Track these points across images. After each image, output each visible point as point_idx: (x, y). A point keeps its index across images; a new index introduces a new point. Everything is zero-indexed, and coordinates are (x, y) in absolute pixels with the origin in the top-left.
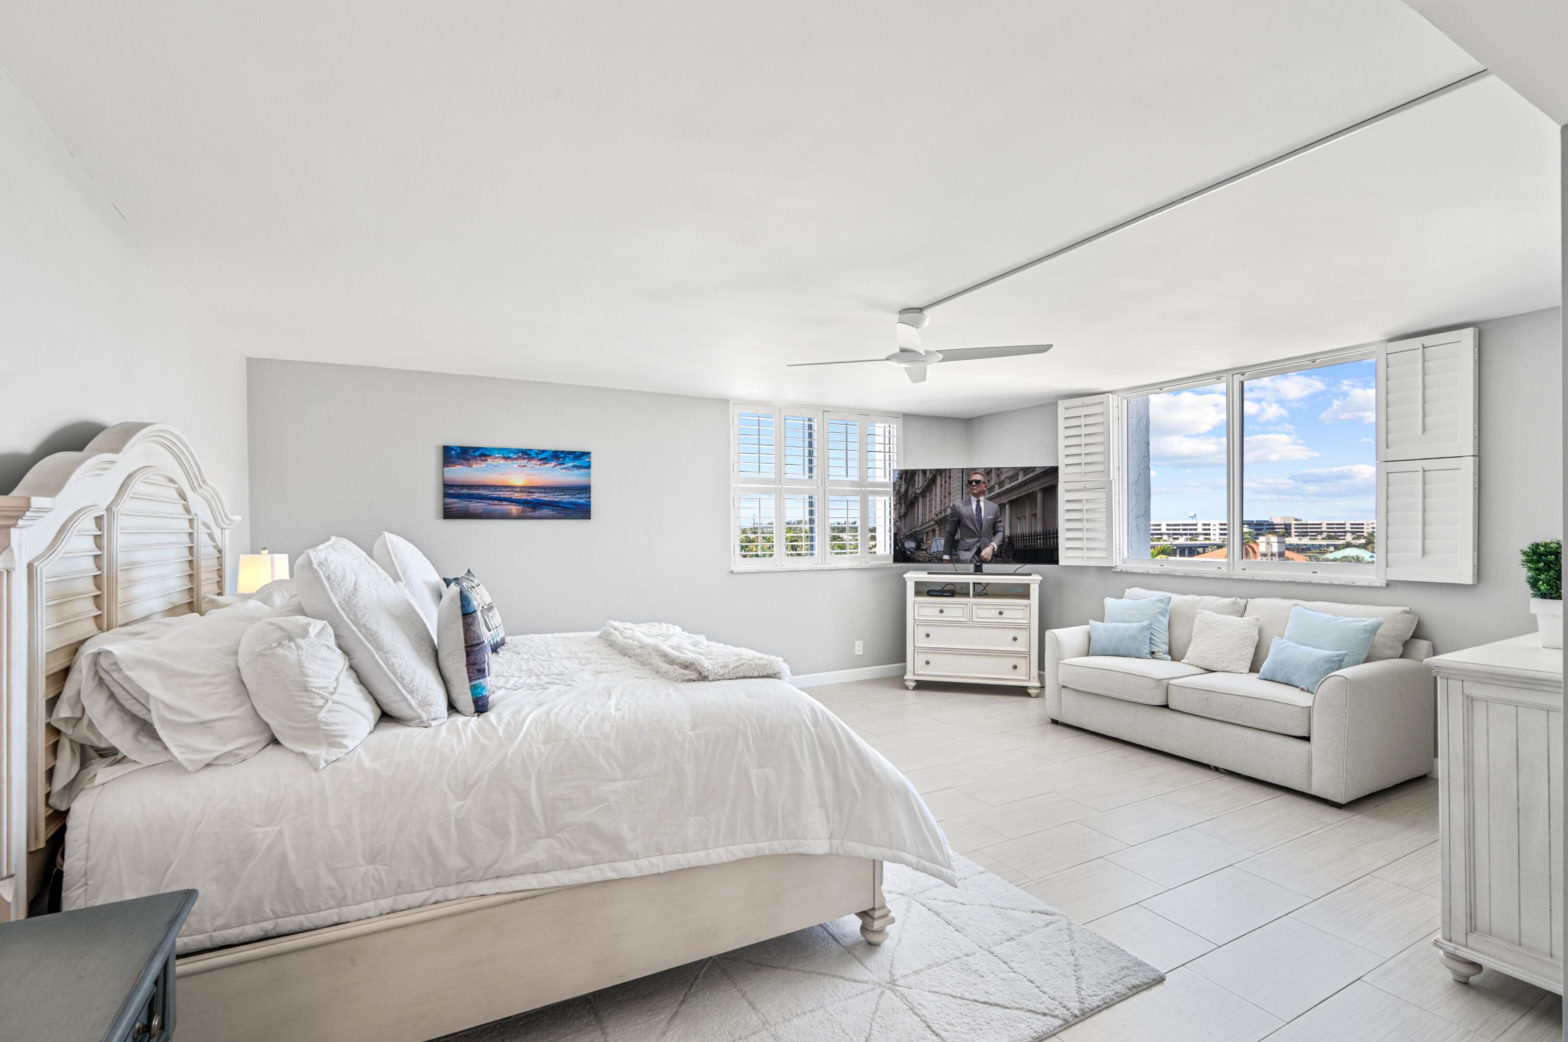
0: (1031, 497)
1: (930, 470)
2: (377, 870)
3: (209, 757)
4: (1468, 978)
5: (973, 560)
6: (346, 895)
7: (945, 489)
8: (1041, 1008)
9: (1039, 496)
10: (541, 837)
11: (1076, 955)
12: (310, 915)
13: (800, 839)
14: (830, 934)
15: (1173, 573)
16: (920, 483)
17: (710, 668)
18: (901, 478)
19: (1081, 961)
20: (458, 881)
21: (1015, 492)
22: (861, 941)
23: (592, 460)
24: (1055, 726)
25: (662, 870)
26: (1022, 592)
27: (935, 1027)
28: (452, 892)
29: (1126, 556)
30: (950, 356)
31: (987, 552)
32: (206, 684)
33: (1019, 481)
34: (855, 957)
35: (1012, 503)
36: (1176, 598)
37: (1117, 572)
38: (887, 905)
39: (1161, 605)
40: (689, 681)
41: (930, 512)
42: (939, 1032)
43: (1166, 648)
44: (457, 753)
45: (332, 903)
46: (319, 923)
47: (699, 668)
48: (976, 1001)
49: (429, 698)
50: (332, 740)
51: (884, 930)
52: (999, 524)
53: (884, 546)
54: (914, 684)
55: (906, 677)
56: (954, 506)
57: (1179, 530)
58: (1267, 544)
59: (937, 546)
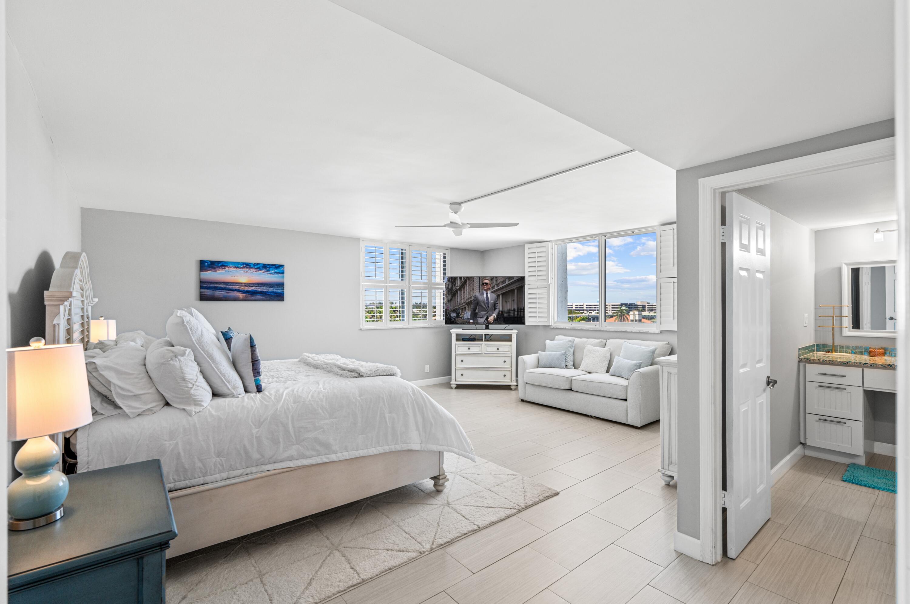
0: (512, 291)
1: (464, 277)
2: (221, 460)
3: (139, 411)
4: (669, 482)
5: (485, 322)
6: (207, 471)
7: (471, 287)
8: (509, 507)
9: (516, 291)
10: (294, 445)
11: (525, 488)
12: (191, 481)
13: (408, 443)
14: (420, 489)
15: (577, 328)
16: (458, 283)
17: (364, 371)
18: (449, 281)
19: (527, 490)
20: (256, 465)
21: (504, 289)
22: (434, 491)
23: (285, 269)
24: (522, 402)
25: (348, 458)
26: (508, 338)
27: (466, 517)
28: (254, 469)
29: (556, 321)
30: (474, 226)
31: (491, 319)
32: (136, 378)
33: (506, 284)
34: (432, 497)
35: (503, 294)
36: (577, 340)
37: (552, 328)
38: (445, 473)
39: (570, 343)
40: (354, 377)
41: (463, 298)
42: (468, 518)
43: (572, 363)
44: (254, 408)
45: (200, 475)
46: (195, 484)
47: (358, 372)
48: (483, 507)
49: (237, 385)
50: (197, 403)
51: (444, 485)
52: (497, 305)
53: (440, 316)
54: (455, 386)
55: (451, 383)
56: (475, 295)
57: (592, 308)
58: (634, 315)
59: (467, 315)
